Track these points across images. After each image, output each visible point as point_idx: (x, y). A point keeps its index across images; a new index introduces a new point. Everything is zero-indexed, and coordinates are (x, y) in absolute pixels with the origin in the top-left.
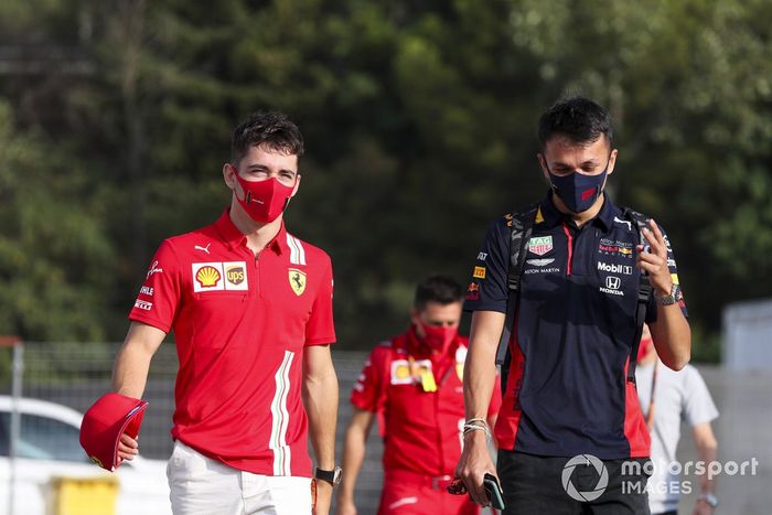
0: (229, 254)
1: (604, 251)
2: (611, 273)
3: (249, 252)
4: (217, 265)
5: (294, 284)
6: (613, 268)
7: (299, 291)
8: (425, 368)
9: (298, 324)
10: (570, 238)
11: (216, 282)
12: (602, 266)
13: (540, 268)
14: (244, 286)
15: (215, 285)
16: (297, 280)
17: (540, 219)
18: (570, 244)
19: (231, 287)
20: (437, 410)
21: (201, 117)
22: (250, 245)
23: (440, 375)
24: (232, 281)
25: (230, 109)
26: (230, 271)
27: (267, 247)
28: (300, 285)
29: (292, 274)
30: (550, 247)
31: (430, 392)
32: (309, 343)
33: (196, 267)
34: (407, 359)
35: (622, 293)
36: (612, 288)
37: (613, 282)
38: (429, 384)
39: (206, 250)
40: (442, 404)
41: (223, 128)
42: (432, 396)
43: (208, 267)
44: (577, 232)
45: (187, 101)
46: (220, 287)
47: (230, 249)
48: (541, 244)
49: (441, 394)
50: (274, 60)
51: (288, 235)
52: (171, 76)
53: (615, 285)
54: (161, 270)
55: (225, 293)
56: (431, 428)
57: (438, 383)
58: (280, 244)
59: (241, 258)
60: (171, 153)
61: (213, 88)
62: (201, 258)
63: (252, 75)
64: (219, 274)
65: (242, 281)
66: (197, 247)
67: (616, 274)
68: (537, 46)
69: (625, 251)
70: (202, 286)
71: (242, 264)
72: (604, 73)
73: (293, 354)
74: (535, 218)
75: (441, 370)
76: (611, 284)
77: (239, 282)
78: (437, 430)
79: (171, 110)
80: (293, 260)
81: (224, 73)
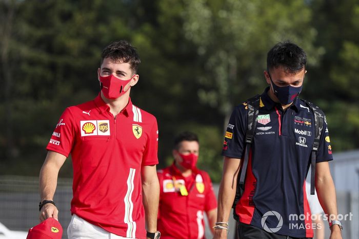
0: (100, 116)
1: (297, 123)
2: (301, 135)
3: (111, 115)
4: (94, 122)
5: (135, 133)
6: (302, 132)
7: (138, 136)
8: (181, 184)
9: (138, 154)
10: (279, 115)
11: (93, 131)
12: (297, 131)
13: (265, 131)
14: (108, 133)
15: (93, 133)
16: (137, 130)
17: (262, 105)
18: (279, 119)
19: (101, 134)
20: (187, 206)
21: (39, 71)
22: (111, 111)
23: (189, 188)
24: (101, 131)
25: (52, 67)
26: (101, 125)
27: (121, 112)
28: (138, 133)
29: (134, 127)
30: (269, 120)
31: (185, 196)
32: (144, 164)
33: (82, 123)
34: (172, 179)
35: (306, 146)
36: (302, 143)
37: (302, 140)
38: (184, 192)
39: (88, 113)
40: (190, 203)
41: (49, 76)
42: (185, 198)
43: (88, 123)
44: (283, 113)
45: (32, 63)
46: (95, 134)
47: (100, 113)
48: (264, 119)
49: (190, 197)
50: (74, 45)
51: (133, 106)
52: (25, 51)
53: (303, 141)
54: (64, 124)
55: (98, 137)
56: (184, 215)
57: (188, 191)
58: (128, 111)
59: (106, 118)
60: (25, 87)
61: (45, 57)
62: (85, 118)
63: (63, 51)
64: (95, 126)
65: (107, 130)
66: (84, 112)
67: (303, 136)
68: (197, 39)
69: (307, 123)
70: (86, 133)
71: (107, 122)
72: (228, 51)
73: (134, 170)
74: (259, 104)
75: (189, 185)
76: (301, 141)
77: (105, 131)
78: (187, 216)
79: (25, 67)
80: (135, 119)
81: (50, 49)
